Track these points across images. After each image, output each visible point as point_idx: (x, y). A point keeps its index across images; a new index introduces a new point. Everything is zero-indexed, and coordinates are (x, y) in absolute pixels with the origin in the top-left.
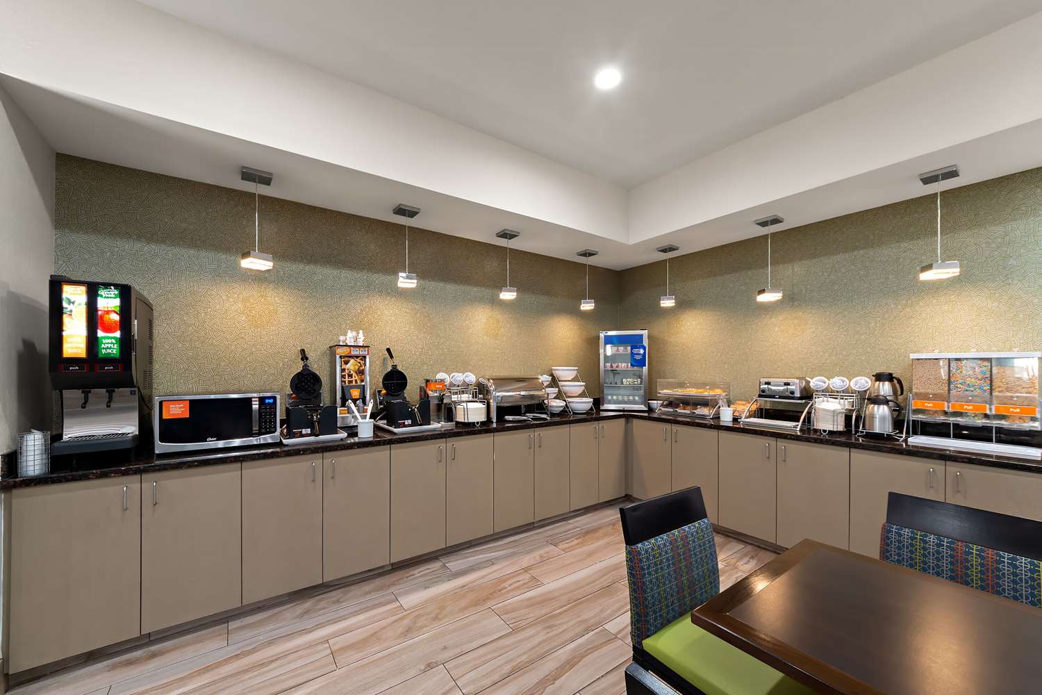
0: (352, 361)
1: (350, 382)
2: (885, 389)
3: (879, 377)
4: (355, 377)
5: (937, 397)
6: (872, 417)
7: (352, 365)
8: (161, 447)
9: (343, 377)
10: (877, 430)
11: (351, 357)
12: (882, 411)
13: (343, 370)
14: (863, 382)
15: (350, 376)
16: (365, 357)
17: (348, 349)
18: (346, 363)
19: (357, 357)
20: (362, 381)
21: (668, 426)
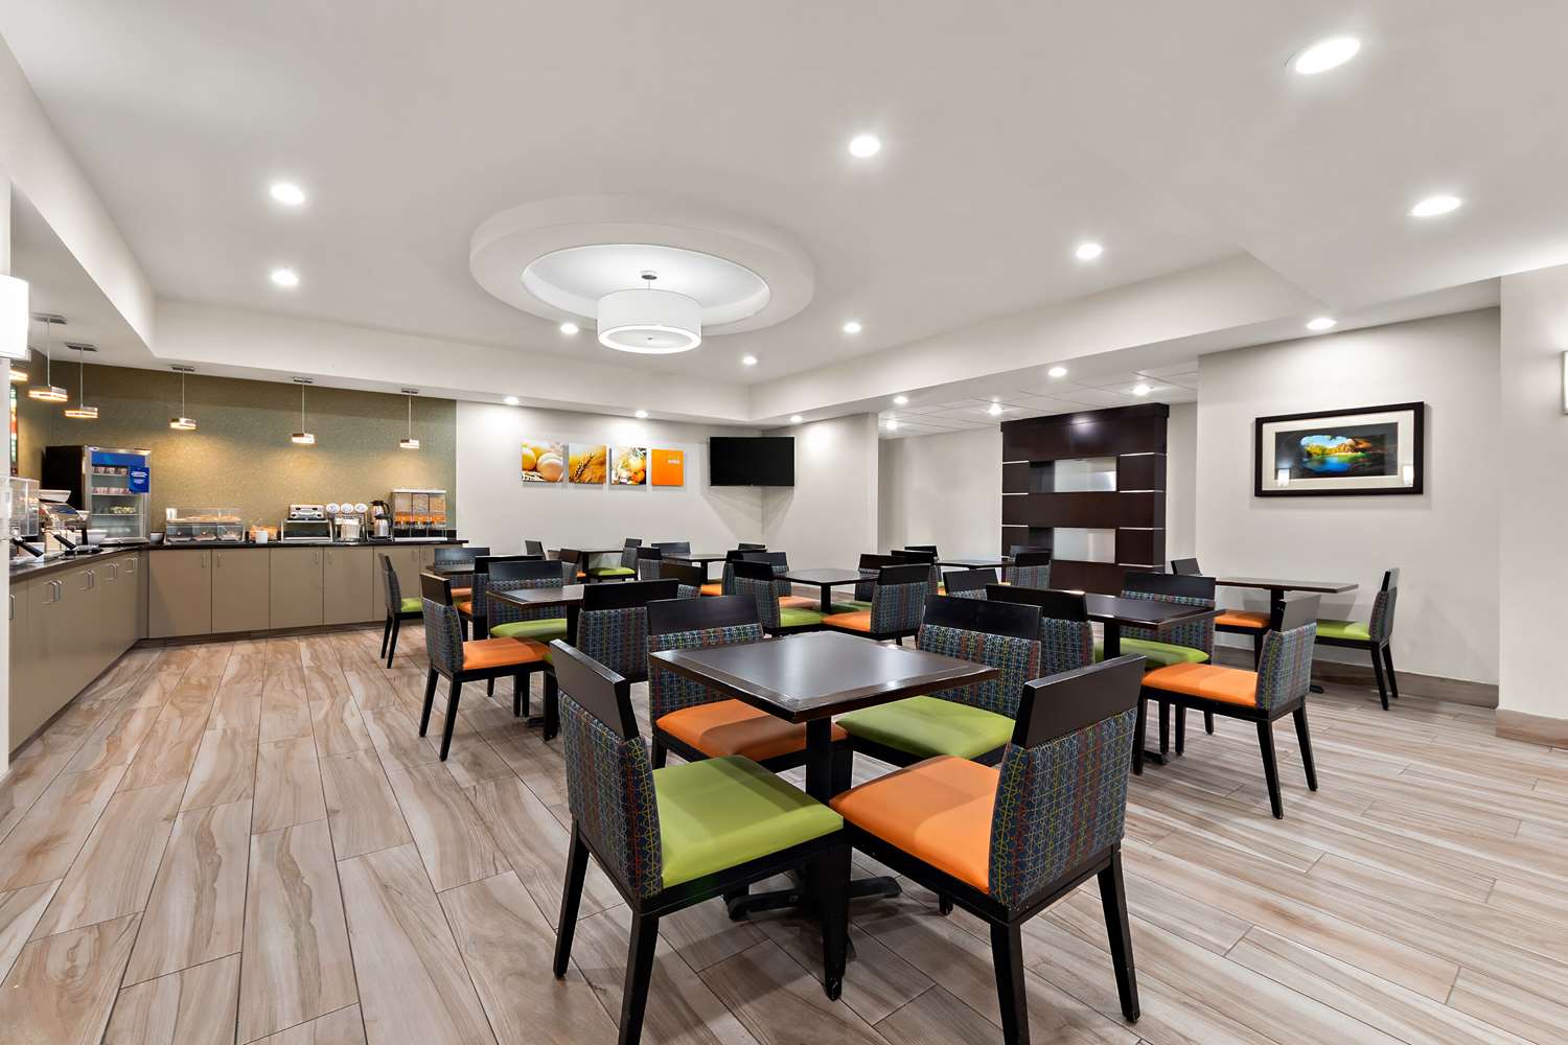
2: (379, 510)
3: (376, 503)
5: (406, 514)
6: (379, 527)
10: (381, 535)
12: (384, 523)
14: (363, 508)
21: (206, 553)
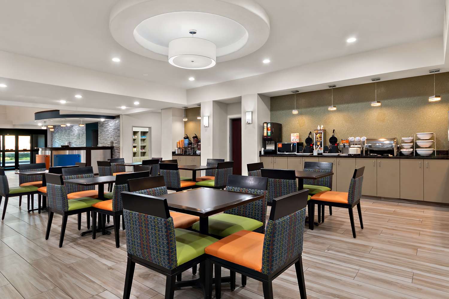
0: (318, 134)
1: (318, 140)
4: (319, 139)
7: (318, 135)
8: (278, 153)
9: (316, 139)
11: (318, 133)
13: (316, 137)
15: (318, 138)
16: (322, 133)
17: (317, 131)
18: (317, 135)
19: (320, 133)
20: (321, 140)
